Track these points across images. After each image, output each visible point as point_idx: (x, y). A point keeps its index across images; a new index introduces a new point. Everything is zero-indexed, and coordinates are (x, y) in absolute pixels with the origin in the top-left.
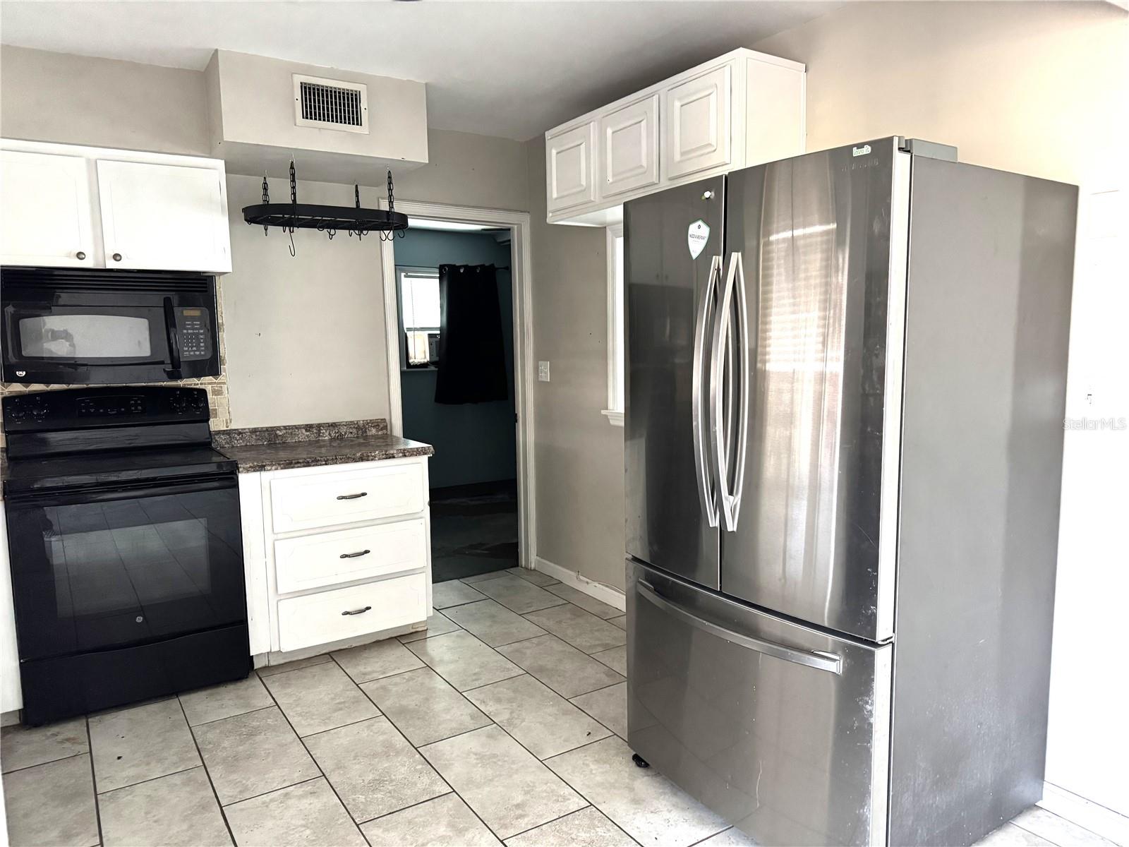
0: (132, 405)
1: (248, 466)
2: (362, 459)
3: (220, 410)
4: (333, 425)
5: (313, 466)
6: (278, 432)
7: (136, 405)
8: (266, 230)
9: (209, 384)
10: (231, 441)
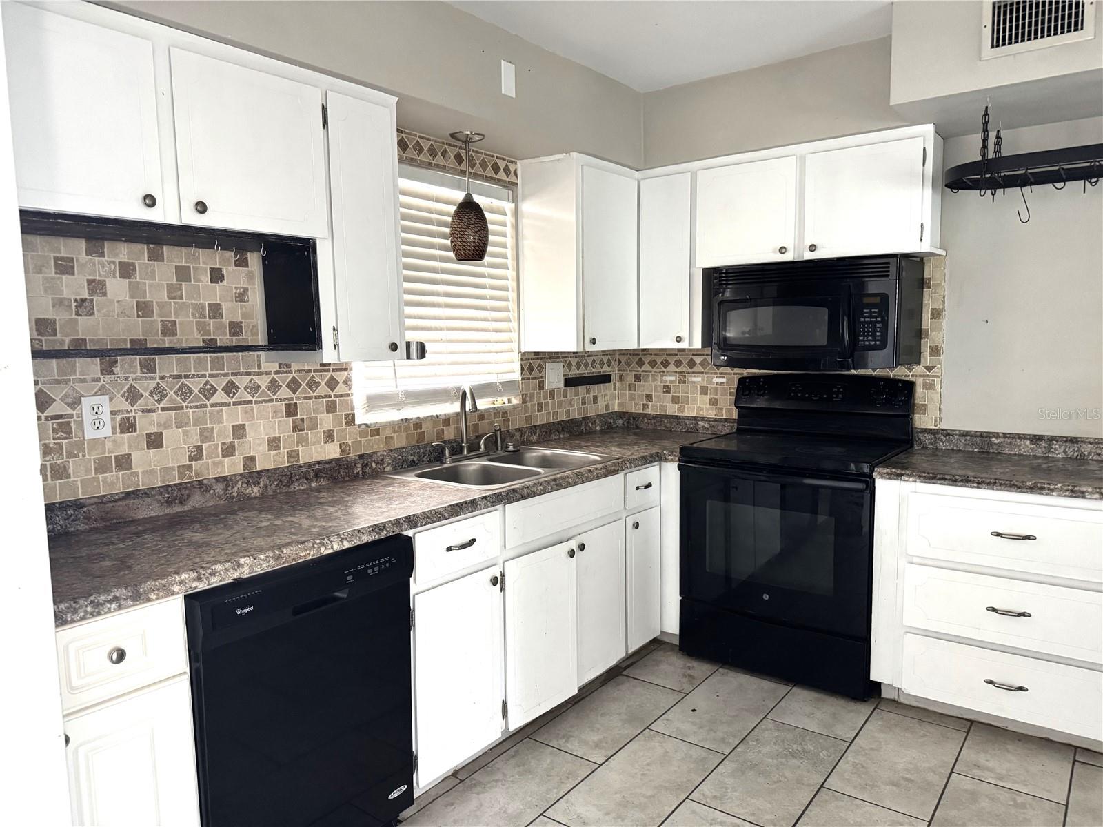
0: (835, 393)
1: (885, 471)
2: (1031, 489)
3: (929, 406)
4: (1074, 440)
5: (961, 486)
6: (994, 439)
7: (837, 393)
8: (993, 195)
9: (921, 376)
10: (936, 443)
